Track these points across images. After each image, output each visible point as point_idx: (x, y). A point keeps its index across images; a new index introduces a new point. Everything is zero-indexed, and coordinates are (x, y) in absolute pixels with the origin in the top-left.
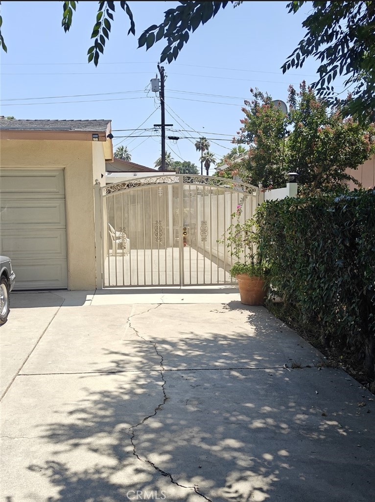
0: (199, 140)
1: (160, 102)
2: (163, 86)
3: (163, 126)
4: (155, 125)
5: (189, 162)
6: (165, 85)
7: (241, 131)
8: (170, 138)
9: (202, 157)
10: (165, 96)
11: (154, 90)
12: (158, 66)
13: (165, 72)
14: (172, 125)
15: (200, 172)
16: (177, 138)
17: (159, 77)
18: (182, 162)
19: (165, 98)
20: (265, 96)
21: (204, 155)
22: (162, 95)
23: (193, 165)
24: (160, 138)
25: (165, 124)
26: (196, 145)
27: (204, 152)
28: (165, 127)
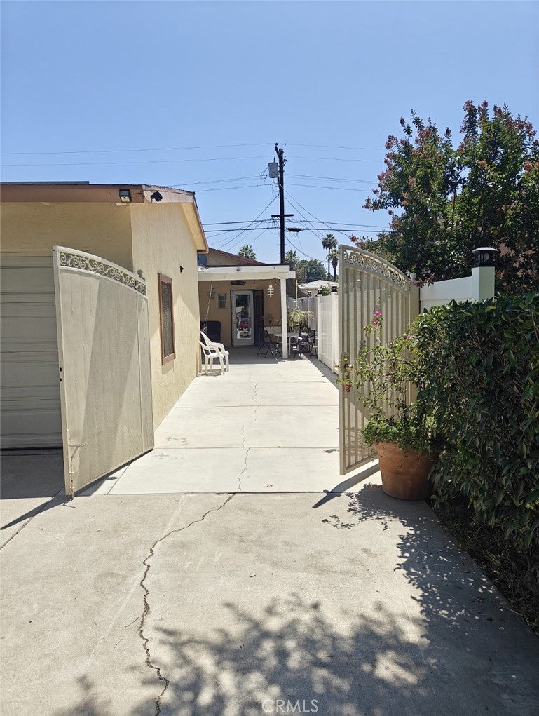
0: (326, 237)
1: (279, 189)
2: (282, 171)
3: (282, 216)
4: (272, 216)
5: (316, 261)
6: (284, 169)
7: (379, 189)
8: (290, 230)
9: (330, 255)
10: (284, 182)
11: (272, 176)
12: (276, 148)
13: (284, 155)
14: (292, 215)
15: (327, 270)
16: (298, 230)
17: (277, 161)
18: (309, 261)
19: (284, 185)
20: (426, 125)
21: (331, 253)
22: (281, 181)
23: (320, 263)
24: (279, 230)
25: (285, 214)
26: (323, 242)
27: (331, 250)
28: (285, 218)
